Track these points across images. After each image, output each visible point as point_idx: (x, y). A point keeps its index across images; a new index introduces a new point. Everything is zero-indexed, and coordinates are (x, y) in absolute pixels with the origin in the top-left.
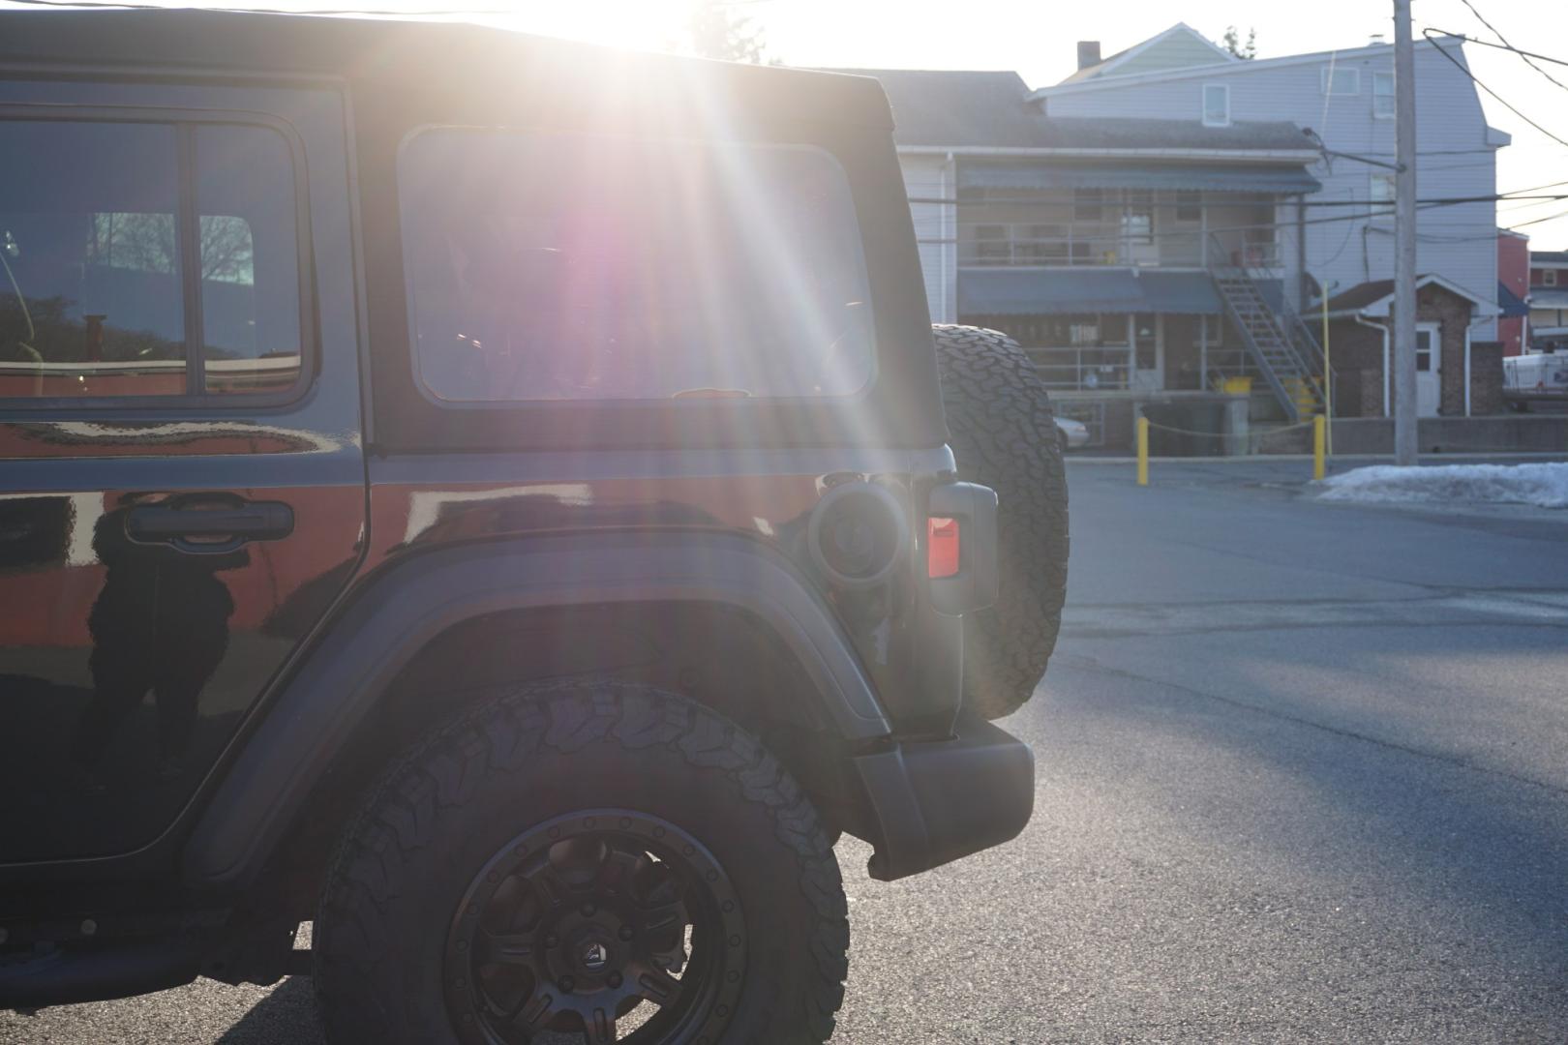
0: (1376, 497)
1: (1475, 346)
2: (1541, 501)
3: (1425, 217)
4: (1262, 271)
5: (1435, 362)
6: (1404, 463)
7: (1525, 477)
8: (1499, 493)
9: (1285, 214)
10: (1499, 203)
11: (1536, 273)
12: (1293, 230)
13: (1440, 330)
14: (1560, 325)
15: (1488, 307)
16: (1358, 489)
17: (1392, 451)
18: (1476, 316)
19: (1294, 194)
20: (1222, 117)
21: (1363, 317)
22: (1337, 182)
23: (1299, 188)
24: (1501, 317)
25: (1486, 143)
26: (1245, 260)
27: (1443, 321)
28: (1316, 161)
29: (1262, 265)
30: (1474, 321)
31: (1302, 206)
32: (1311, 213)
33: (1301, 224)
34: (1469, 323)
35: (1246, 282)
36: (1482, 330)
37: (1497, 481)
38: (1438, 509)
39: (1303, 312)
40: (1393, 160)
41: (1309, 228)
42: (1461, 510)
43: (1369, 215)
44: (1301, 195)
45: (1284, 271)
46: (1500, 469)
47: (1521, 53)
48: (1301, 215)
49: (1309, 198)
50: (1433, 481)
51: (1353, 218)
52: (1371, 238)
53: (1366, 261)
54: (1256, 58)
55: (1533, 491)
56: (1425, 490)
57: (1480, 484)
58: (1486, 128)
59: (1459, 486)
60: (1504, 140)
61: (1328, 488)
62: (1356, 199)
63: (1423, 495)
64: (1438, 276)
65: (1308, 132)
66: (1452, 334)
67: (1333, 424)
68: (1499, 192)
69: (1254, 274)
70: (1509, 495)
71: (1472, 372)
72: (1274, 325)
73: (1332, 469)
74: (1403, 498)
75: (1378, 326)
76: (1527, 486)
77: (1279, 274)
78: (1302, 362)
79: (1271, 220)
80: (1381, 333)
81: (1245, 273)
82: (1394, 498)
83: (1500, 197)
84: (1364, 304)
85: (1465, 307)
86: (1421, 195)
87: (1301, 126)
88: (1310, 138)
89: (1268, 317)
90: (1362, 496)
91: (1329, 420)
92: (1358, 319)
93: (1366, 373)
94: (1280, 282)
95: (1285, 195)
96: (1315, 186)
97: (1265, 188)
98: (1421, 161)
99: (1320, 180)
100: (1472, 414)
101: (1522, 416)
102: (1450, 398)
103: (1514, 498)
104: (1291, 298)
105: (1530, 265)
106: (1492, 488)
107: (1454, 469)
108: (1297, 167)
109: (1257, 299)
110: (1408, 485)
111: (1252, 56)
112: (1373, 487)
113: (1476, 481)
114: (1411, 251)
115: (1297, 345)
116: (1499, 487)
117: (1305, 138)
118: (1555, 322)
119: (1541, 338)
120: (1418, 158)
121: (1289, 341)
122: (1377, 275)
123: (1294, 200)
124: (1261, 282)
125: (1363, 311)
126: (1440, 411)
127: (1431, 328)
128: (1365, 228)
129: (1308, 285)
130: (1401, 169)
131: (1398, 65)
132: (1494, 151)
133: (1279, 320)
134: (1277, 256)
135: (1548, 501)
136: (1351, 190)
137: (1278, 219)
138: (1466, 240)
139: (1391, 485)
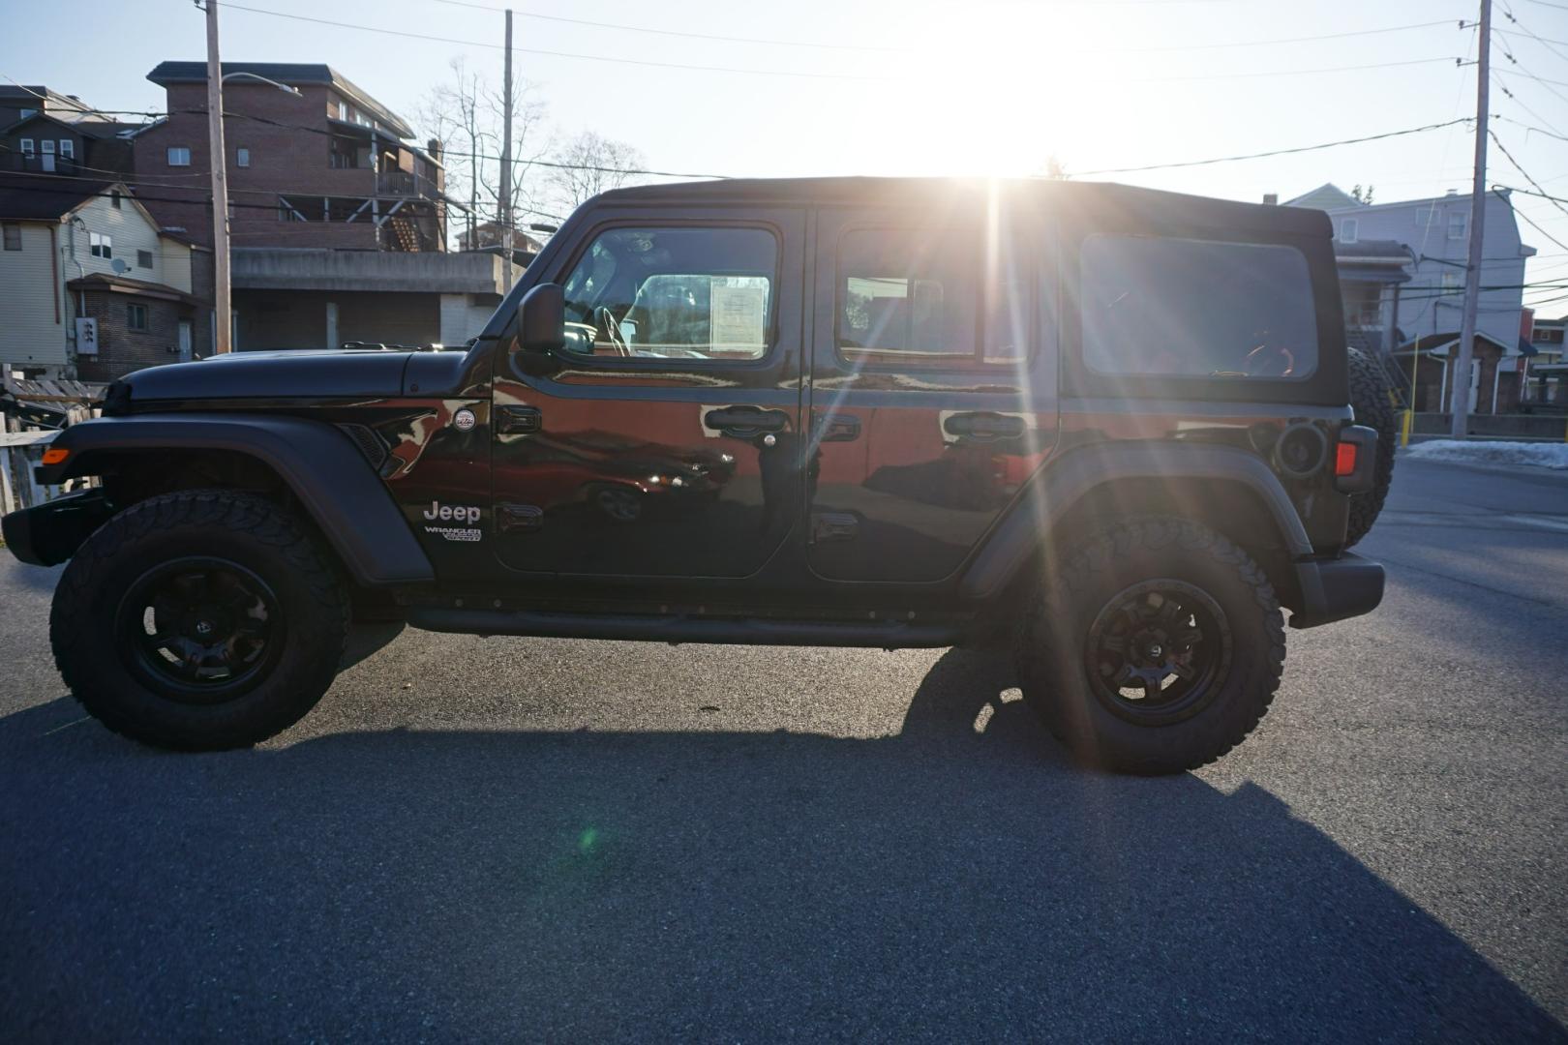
0: (1442, 458)
1: (1502, 374)
2: (1550, 464)
3: (1483, 296)
4: (1370, 327)
5: (1475, 383)
6: (1457, 439)
7: (1540, 451)
8: (1522, 459)
9: (1387, 295)
10: (1525, 290)
11: (1537, 332)
12: (1390, 304)
13: (1481, 364)
14: (1550, 363)
15: (1513, 351)
16: (1431, 452)
17: (1449, 432)
18: (1505, 356)
19: (1393, 283)
20: (1352, 238)
21: (1432, 354)
22: (1422, 275)
23: (1397, 280)
24: (1520, 357)
25: (1520, 254)
26: (1359, 320)
27: (1483, 359)
28: (1409, 264)
29: (1370, 323)
30: (1502, 359)
31: (1397, 290)
32: (1403, 294)
33: (1396, 300)
34: (1499, 360)
35: (1361, 332)
36: (1505, 365)
37: (1521, 452)
38: (1483, 467)
39: (1394, 350)
40: (1466, 263)
41: (1401, 304)
42: (1499, 468)
43: (1439, 296)
44: (1398, 283)
45: (1384, 326)
46: (1523, 446)
47: (1551, 199)
48: (1396, 295)
49: (1402, 285)
50: (1477, 450)
51: (1430, 297)
52: (1440, 309)
53: (1435, 323)
54: (1373, 204)
55: (1545, 458)
56: (1474, 455)
57: (1509, 454)
58: (1520, 245)
59: (1495, 454)
60: (1532, 252)
61: (1411, 451)
62: (1433, 286)
63: (1473, 458)
64: (1483, 332)
65: (1405, 246)
66: (1488, 366)
67: (1415, 416)
68: (1525, 283)
69: (1364, 328)
70: (1527, 460)
71: (1499, 388)
72: (1375, 357)
73: (1412, 441)
74: (1459, 459)
75: (1441, 360)
76: (1541, 456)
77: (1380, 328)
78: (1390, 379)
79: (1378, 297)
80: (1442, 364)
81: (1359, 328)
82: (1454, 458)
83: (1526, 286)
84: (1433, 347)
85: (1498, 351)
86: (1483, 283)
87: (1401, 243)
88: (1407, 251)
89: (1372, 353)
90: (1433, 457)
91: (1413, 413)
92: (1428, 355)
93: (1431, 387)
94: (1380, 333)
95: (1387, 284)
96: (1407, 278)
97: (1375, 279)
98: (1484, 265)
99: (1412, 275)
100: (1496, 413)
101: (1530, 416)
102: (1483, 402)
103: (1532, 462)
104: (1386, 343)
105: (1534, 327)
106: (1517, 456)
107: (1493, 444)
108: (1397, 268)
109: (1366, 342)
110: (1463, 451)
111: (1369, 203)
112: (1441, 452)
113: (1508, 451)
114: (1473, 317)
115: (1388, 369)
116: (1522, 456)
117: (1403, 250)
118: (1547, 362)
119: (1538, 371)
120: (1483, 263)
121: (1383, 367)
122: (1443, 329)
123: (1392, 286)
124: (1368, 332)
125: (1432, 351)
126: (1476, 411)
127: (1476, 363)
128: (1436, 304)
129: (1397, 335)
130: (1470, 268)
131: (1474, 207)
132: (1524, 259)
133: (1378, 355)
134: (1380, 317)
135: (1555, 465)
136: (1430, 280)
137: (1382, 297)
138: (1501, 311)
139: (1452, 451)
